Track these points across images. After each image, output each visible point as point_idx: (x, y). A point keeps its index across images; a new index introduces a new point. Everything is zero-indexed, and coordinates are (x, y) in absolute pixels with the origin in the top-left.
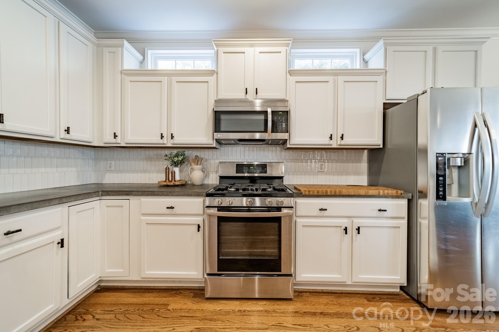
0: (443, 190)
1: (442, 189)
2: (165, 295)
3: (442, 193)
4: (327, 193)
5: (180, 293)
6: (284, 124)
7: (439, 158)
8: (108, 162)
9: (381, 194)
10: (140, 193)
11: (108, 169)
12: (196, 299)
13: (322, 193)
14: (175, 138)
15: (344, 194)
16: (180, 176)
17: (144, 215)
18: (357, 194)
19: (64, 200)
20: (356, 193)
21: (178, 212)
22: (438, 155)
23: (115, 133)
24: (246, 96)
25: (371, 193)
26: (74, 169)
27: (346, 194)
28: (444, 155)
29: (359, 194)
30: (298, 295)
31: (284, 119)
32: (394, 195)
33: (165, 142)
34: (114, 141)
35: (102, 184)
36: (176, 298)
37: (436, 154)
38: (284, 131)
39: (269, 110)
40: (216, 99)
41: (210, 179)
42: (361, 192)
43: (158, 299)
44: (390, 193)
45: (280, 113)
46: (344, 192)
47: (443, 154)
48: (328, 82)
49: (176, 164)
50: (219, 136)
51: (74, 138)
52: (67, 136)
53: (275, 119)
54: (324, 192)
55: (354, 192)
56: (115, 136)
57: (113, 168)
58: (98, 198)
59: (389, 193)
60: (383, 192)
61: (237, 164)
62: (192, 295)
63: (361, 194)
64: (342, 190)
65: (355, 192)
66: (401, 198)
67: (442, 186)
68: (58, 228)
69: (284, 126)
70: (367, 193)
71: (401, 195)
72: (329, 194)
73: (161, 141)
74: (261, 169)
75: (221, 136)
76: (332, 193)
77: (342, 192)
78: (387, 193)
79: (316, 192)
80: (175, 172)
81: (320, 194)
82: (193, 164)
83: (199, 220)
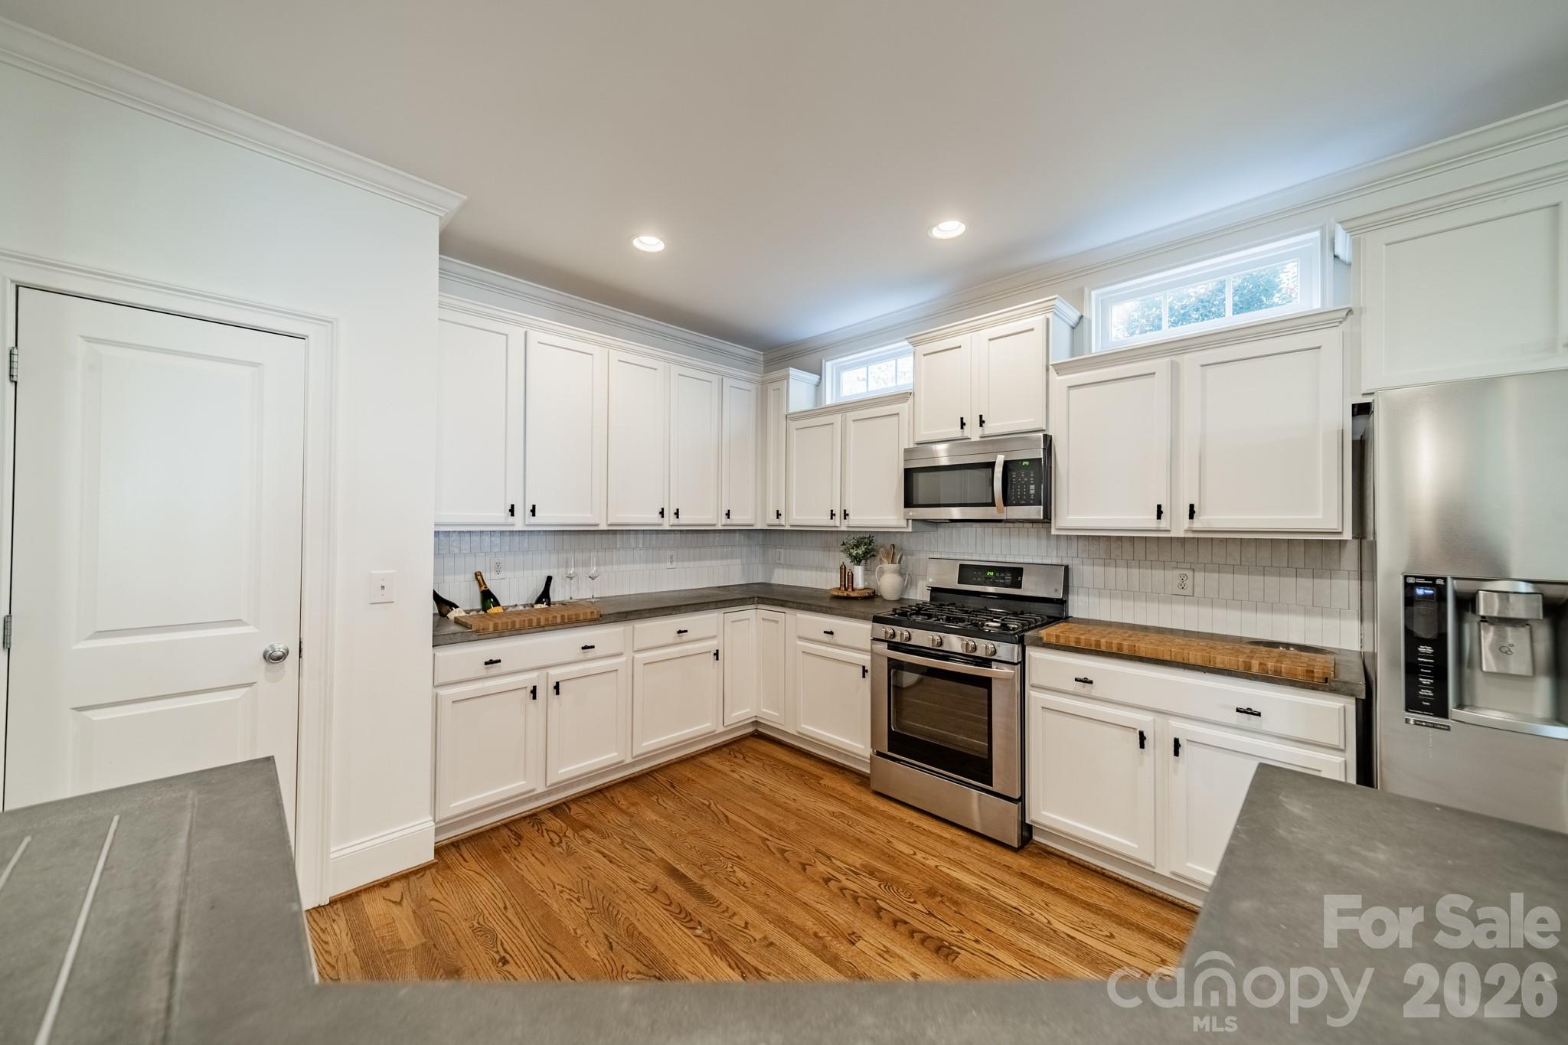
0: (1432, 684)
1: (1432, 681)
2: (824, 767)
3: (1432, 694)
4: (1100, 646)
5: (843, 773)
6: (1032, 487)
7: (1417, 589)
8: (778, 550)
9: (1255, 669)
10: (795, 605)
11: (778, 561)
12: (859, 787)
13: (1086, 645)
14: (851, 516)
15: (1143, 655)
16: (865, 580)
17: (801, 638)
18: (1179, 660)
19: (719, 605)
20: (1175, 657)
21: (839, 642)
22: (1411, 580)
23: (778, 511)
24: (963, 432)
25: (1223, 663)
26: (739, 561)
27: (1150, 656)
28: (1440, 582)
29: (1185, 661)
30: (1040, 854)
31: (1032, 475)
32: (1300, 677)
33: (838, 524)
34: (777, 522)
35: (770, 585)
36: (834, 776)
37: (1406, 577)
38: (1032, 502)
39: (1000, 459)
40: (906, 447)
41: (918, 591)
42: (1191, 657)
43: (813, 768)
44: (1283, 671)
45: (1024, 463)
46: (1144, 647)
47: (1434, 579)
48: (1154, 373)
49: (857, 560)
50: (911, 514)
51: (735, 522)
52: (728, 522)
53: (1014, 476)
54: (1093, 643)
55: (1171, 655)
56: (778, 515)
57: (782, 561)
58: (753, 606)
59: (1281, 672)
60: (1260, 664)
61: (961, 566)
62: (857, 781)
63: (1192, 661)
64: (1137, 645)
65: (1173, 654)
66: (1323, 691)
67: (1430, 671)
68: (714, 637)
69: (1032, 492)
70: (1210, 661)
71: (1326, 682)
72: (1103, 648)
73: (832, 523)
74: (1008, 578)
75: (914, 514)
76: (1112, 648)
77: (1136, 649)
78: (1273, 669)
79: (1072, 640)
80: (852, 574)
81: (1082, 646)
82: (885, 560)
83: (865, 659)
